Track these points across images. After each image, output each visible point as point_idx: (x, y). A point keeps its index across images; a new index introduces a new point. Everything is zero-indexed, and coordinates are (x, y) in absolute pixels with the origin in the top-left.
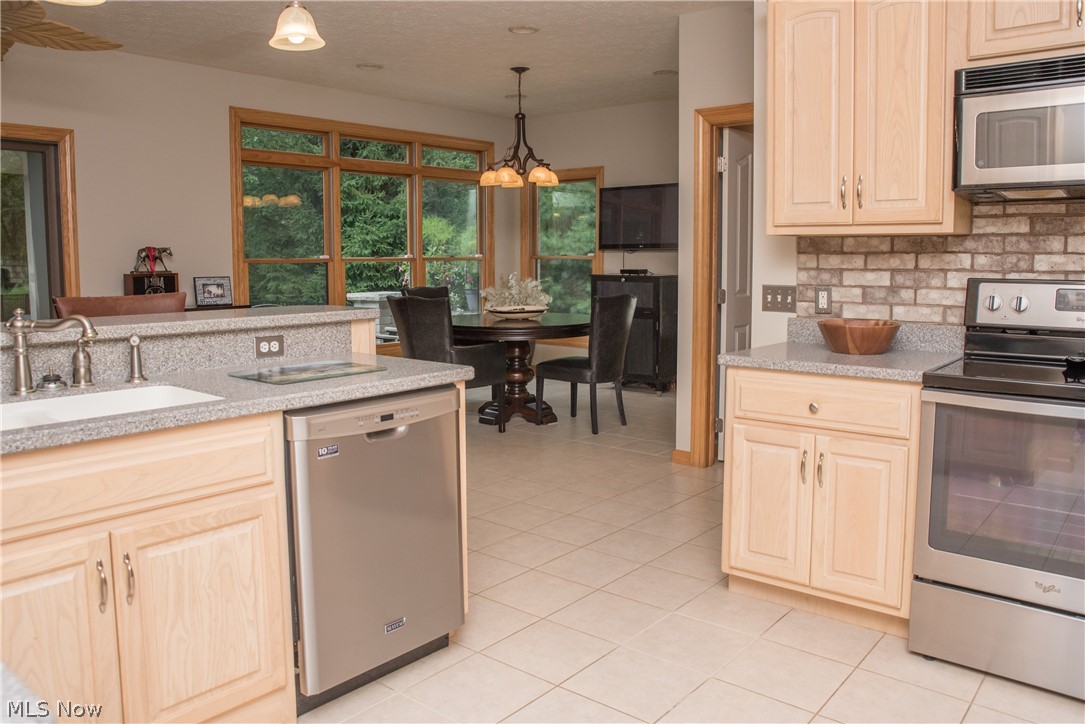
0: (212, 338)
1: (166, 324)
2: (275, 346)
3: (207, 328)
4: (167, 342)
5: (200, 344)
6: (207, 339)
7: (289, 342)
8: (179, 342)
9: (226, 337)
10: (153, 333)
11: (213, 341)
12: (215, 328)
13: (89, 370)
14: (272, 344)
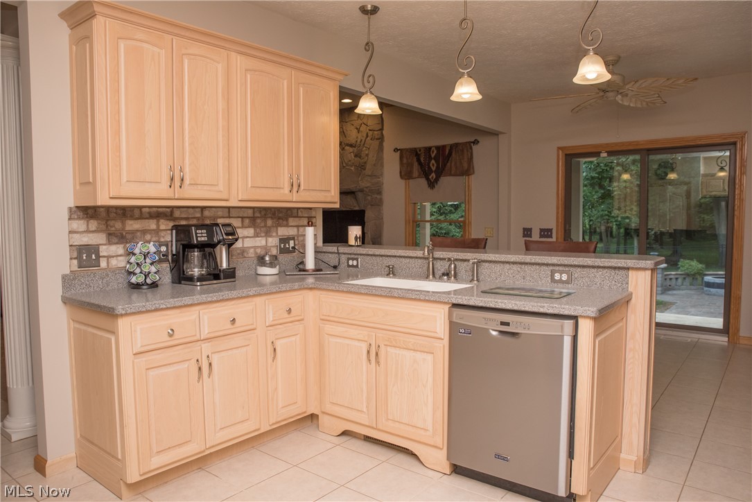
0: (526, 267)
1: (497, 255)
2: (565, 277)
3: (518, 260)
4: (502, 265)
5: (519, 269)
6: (523, 266)
7: (576, 275)
8: (507, 266)
9: (534, 267)
10: (490, 259)
11: (526, 268)
12: (522, 261)
13: (455, 273)
14: (563, 275)
